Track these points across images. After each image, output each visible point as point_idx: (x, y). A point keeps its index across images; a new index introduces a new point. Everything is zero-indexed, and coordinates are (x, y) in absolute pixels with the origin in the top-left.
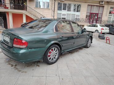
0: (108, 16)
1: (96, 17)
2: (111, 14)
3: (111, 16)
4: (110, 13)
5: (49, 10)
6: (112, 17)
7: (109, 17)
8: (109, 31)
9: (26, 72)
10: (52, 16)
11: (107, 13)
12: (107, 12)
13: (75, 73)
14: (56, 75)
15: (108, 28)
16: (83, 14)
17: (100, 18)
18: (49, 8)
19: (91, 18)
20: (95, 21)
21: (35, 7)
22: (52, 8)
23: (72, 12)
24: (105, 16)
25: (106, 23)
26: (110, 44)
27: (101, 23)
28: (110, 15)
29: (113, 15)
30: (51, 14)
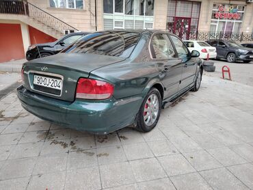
0: (209, 23)
1: (187, 26)
2: (215, 18)
3: (216, 22)
4: (214, 16)
5: (84, 13)
6: (217, 24)
7: (211, 25)
8: (216, 53)
9: (106, 154)
10: (92, 27)
11: (207, 17)
12: (207, 14)
13: (206, 142)
14: (174, 152)
15: (215, 48)
16: (158, 20)
17: (194, 27)
18: (84, 8)
19: (177, 29)
20: (184, 36)
21: (49, 5)
22: (90, 9)
23: (136, 17)
24: (204, 23)
25: (208, 38)
26: (230, 79)
27: (197, 38)
28: (213, 20)
29: (218, 20)
30: (89, 22)
